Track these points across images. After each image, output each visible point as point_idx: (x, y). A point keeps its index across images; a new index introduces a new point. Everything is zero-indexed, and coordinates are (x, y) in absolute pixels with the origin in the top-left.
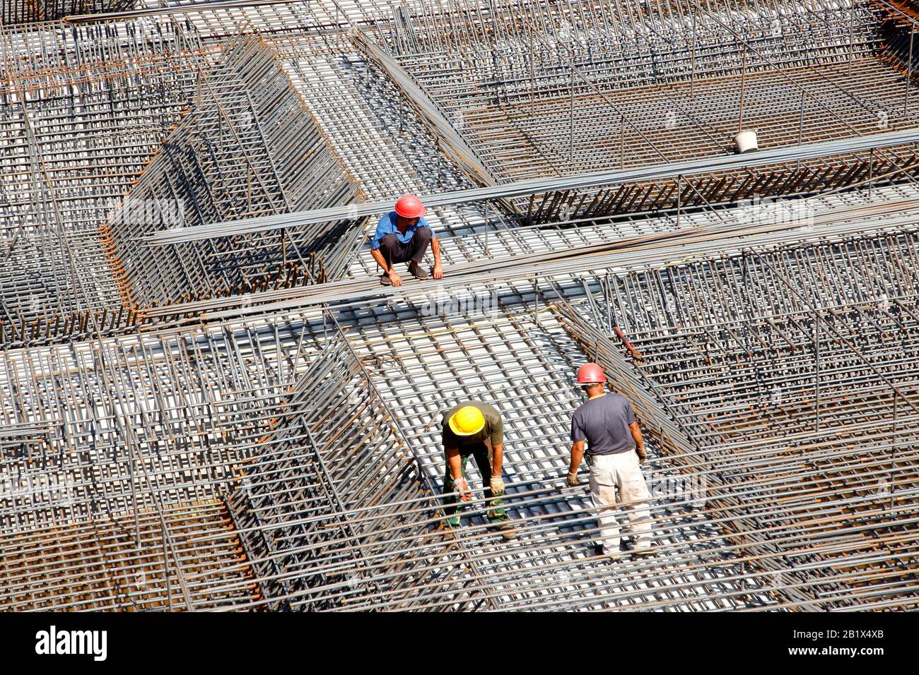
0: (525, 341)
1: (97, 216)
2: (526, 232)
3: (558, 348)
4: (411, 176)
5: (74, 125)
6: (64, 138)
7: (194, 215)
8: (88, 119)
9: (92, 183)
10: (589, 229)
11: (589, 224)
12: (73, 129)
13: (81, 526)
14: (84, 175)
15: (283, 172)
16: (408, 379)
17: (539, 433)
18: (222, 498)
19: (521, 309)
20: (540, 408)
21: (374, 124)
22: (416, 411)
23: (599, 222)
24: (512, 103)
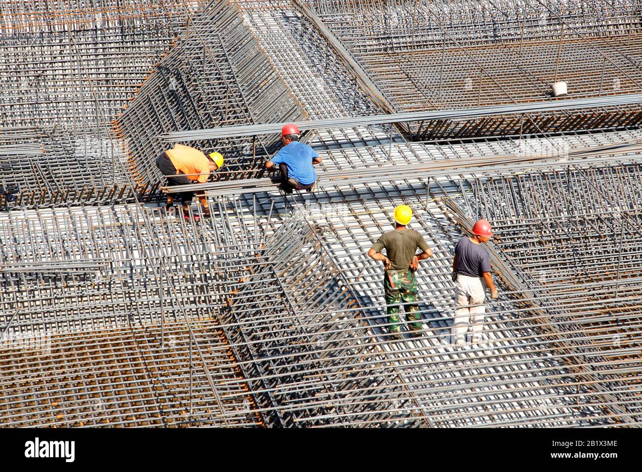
0: (419, 222)
1: (110, 114)
2: (415, 145)
3: (442, 228)
4: (334, 101)
5: (97, 49)
6: (89, 58)
7: (182, 118)
8: (106, 46)
9: (108, 90)
10: (458, 146)
11: (458, 142)
12: (96, 52)
13: (122, 330)
14: (102, 84)
15: (247, 93)
16: (342, 244)
17: (433, 286)
18: (215, 317)
19: (415, 199)
20: (432, 269)
21: (307, 63)
22: (349, 267)
23: (465, 142)
24: (396, 51)
